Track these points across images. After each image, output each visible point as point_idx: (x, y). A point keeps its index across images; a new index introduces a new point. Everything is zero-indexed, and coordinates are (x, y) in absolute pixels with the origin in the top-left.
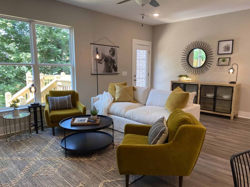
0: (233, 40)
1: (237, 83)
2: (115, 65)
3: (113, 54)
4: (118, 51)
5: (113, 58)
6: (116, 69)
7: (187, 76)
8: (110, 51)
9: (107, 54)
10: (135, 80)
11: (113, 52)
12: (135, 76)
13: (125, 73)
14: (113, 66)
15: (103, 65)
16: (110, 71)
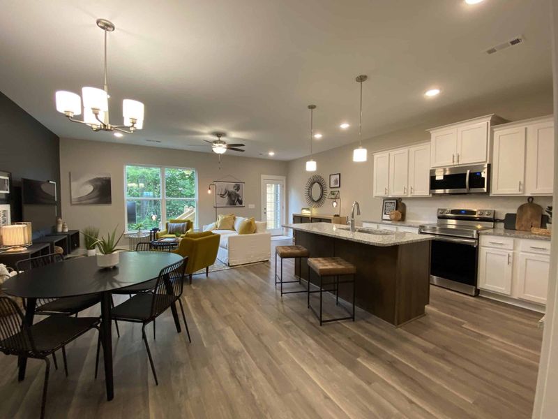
0: (340, 174)
1: (341, 216)
2: (240, 199)
3: (238, 189)
4: (243, 187)
5: (238, 193)
6: (241, 202)
7: (308, 209)
8: (234, 187)
9: (231, 189)
10: (265, 213)
11: (238, 188)
12: (265, 209)
13: (252, 206)
14: (238, 200)
15: (226, 199)
16: (234, 204)
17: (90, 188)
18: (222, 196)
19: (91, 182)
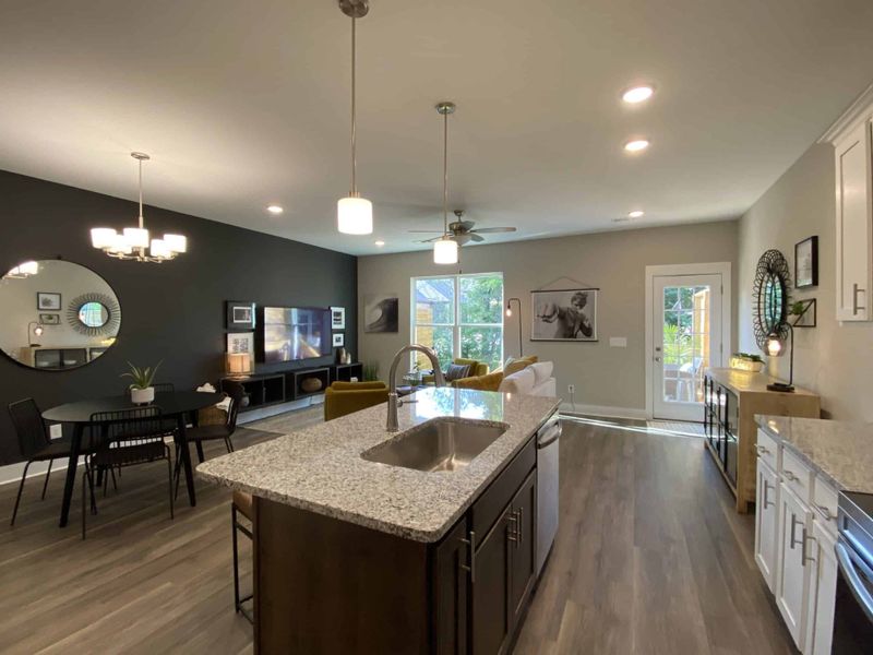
2: (586, 324)
3: (582, 304)
5: (580, 311)
6: (588, 332)
10: (658, 360)
11: (582, 300)
12: (659, 350)
13: (619, 342)
14: (582, 327)
15: (555, 324)
16: (573, 336)
17: (379, 313)
18: (547, 319)
19: (380, 305)
